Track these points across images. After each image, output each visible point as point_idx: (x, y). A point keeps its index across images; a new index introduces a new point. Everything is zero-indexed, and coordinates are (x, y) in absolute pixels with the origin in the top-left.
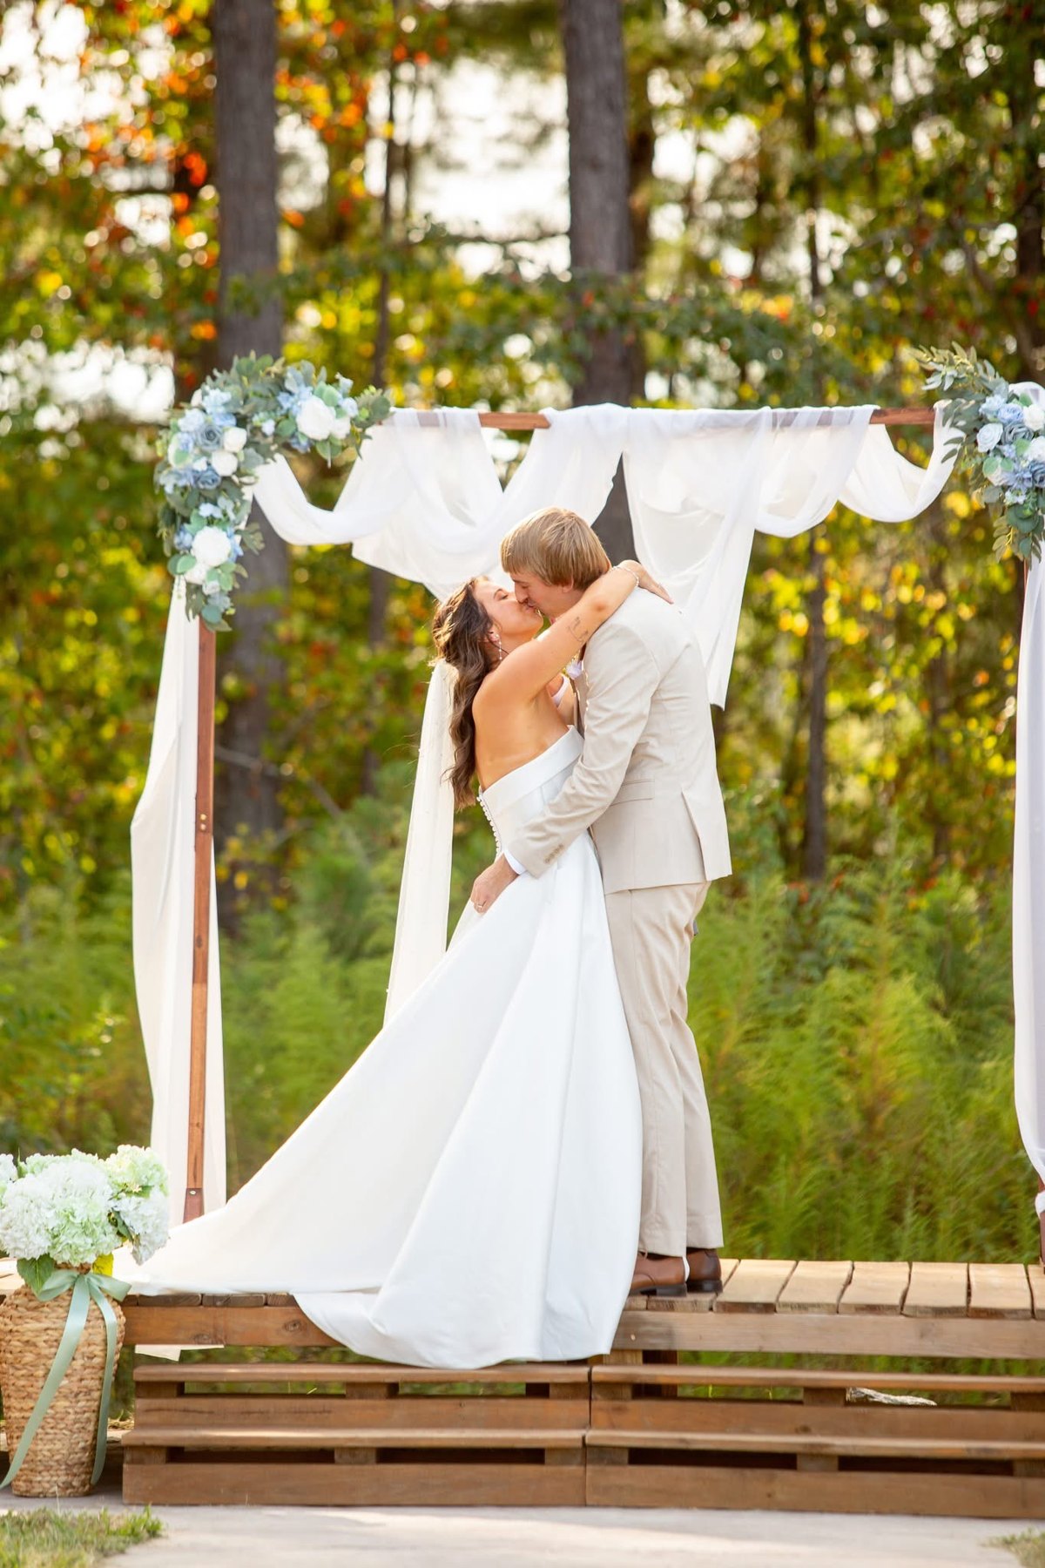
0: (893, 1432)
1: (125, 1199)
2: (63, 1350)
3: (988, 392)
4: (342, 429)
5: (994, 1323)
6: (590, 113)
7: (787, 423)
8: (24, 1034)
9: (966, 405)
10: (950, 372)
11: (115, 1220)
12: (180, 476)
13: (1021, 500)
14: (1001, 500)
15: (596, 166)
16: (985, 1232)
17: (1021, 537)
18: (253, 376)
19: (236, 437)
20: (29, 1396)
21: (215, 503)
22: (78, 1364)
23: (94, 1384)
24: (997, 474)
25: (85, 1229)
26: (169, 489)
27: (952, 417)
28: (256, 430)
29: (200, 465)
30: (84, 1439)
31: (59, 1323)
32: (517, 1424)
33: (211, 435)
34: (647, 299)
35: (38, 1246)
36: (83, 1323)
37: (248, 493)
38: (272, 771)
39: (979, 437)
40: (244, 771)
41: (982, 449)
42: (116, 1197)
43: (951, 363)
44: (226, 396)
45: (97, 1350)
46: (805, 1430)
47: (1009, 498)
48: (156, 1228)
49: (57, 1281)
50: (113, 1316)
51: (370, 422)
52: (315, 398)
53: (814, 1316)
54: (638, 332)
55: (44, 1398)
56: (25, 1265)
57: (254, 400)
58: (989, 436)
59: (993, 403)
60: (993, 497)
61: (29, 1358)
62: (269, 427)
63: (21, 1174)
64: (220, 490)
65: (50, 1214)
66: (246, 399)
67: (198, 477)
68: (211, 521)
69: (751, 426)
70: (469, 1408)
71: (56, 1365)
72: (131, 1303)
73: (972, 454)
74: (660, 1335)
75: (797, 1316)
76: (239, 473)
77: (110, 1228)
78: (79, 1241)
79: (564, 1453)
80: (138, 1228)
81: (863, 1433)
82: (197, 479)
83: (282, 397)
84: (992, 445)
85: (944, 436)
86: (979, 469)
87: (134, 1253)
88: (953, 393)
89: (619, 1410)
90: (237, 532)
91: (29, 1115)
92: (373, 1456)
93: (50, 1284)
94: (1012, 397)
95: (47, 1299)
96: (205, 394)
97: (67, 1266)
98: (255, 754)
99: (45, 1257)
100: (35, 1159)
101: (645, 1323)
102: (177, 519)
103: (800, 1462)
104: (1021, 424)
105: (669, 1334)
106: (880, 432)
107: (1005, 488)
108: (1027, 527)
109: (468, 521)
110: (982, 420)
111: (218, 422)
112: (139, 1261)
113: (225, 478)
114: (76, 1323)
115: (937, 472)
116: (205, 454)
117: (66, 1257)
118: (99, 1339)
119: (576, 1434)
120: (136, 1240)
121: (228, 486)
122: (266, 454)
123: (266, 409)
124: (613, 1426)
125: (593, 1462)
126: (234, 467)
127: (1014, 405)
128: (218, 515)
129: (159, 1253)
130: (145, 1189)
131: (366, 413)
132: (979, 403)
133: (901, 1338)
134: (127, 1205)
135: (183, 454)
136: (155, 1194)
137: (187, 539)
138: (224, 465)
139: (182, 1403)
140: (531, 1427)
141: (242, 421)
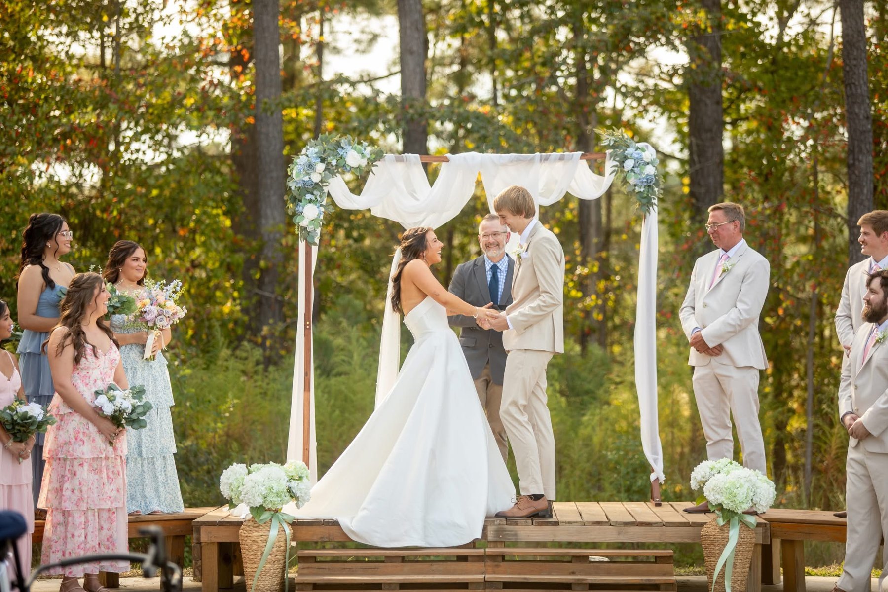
0: (609, 574)
1: (293, 482)
2: (269, 544)
3: (628, 146)
4: (364, 163)
5: (648, 528)
6: (409, 32)
7: (546, 159)
8: (198, 409)
9: (619, 152)
10: (613, 138)
11: (289, 490)
12: (297, 183)
13: (642, 190)
14: (634, 190)
15: (412, 53)
16: (590, 485)
17: (642, 205)
18: (327, 142)
19: (320, 167)
20: (255, 563)
21: (312, 194)
22: (275, 549)
23: (280, 557)
24: (632, 180)
25: (278, 495)
26: (293, 188)
27: (613, 156)
28: (329, 164)
29: (306, 178)
30: (277, 580)
31: (267, 533)
32: (454, 573)
33: (310, 166)
34: (431, 107)
35: (258, 501)
36: (276, 533)
37: (325, 189)
38: (279, 298)
39: (625, 165)
40: (268, 298)
41: (626, 169)
42: (289, 481)
43: (613, 135)
44: (316, 150)
45: (282, 544)
46: (573, 573)
47: (637, 189)
48: (306, 493)
49: (266, 516)
50: (288, 530)
51: (375, 160)
52: (353, 151)
53: (575, 527)
54: (427, 120)
55: (262, 564)
56: (253, 509)
57: (328, 152)
58: (629, 164)
59: (630, 151)
60: (631, 189)
61: (255, 547)
62: (334, 163)
63: (249, 473)
64: (314, 188)
65: (263, 488)
66: (324, 151)
67: (305, 183)
68: (310, 201)
69: (532, 161)
70: (435, 566)
71: (267, 550)
72: (296, 524)
73: (622, 171)
74: (512, 535)
75: (568, 527)
76: (322, 181)
77: (287, 494)
78: (276, 499)
79: (476, 584)
80: (298, 494)
81: (597, 574)
82: (305, 184)
83: (339, 150)
84: (630, 168)
85: (610, 165)
86: (625, 178)
87: (297, 504)
88: (613, 147)
89: (497, 566)
90: (321, 205)
91: (200, 441)
92: (398, 587)
93: (263, 517)
94: (638, 148)
95: (261, 523)
96: (307, 149)
97: (269, 510)
98: (273, 292)
99: (262, 505)
100: (254, 466)
101: (506, 531)
102: (296, 200)
103: (573, 586)
104: (642, 159)
105: (516, 535)
106: (584, 162)
107: (635, 185)
108: (644, 201)
109: (417, 200)
110: (626, 158)
111: (313, 161)
112: (298, 507)
113: (316, 183)
114: (274, 533)
115: (608, 179)
116: (308, 174)
117: (270, 506)
118: (283, 539)
119: (482, 576)
120: (297, 499)
121: (317, 186)
122: (333, 174)
123: (333, 155)
124: (494, 573)
125: (489, 588)
126: (319, 179)
127: (639, 151)
128: (313, 198)
129: (306, 504)
130: (300, 478)
131: (374, 156)
132: (624, 151)
133: (609, 535)
134: (294, 484)
135: (299, 173)
136: (305, 479)
137: (301, 209)
138: (316, 178)
139: (317, 565)
140: (461, 574)
141: (323, 160)
